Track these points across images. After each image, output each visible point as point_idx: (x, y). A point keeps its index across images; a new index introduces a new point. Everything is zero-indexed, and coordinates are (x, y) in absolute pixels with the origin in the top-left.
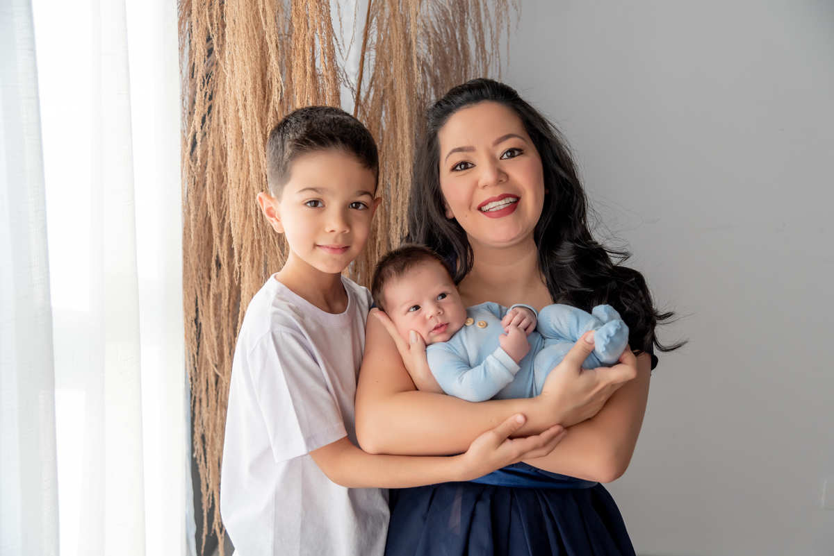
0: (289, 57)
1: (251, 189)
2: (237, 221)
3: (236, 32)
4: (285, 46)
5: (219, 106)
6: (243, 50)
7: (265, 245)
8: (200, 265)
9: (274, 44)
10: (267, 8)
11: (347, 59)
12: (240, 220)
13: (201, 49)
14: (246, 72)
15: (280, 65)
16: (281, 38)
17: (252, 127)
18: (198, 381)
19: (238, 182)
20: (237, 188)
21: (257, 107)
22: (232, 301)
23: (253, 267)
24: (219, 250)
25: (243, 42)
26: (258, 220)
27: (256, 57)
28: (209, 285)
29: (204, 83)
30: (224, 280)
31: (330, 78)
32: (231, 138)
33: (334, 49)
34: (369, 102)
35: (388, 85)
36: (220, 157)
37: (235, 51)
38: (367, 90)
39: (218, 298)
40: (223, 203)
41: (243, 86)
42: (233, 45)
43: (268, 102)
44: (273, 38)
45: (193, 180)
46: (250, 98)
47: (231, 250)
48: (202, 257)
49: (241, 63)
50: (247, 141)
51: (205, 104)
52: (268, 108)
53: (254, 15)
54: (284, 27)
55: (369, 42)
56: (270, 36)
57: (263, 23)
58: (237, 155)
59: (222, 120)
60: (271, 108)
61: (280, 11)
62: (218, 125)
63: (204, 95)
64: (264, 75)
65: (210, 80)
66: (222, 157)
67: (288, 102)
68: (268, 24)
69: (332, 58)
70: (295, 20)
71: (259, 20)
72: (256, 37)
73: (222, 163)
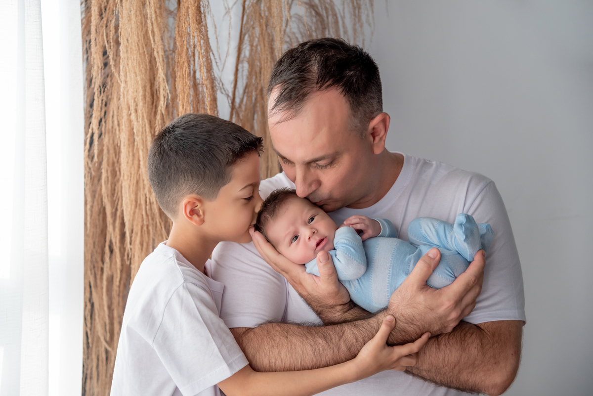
0: (173, 69)
1: (141, 181)
2: (129, 209)
3: (129, 49)
4: (170, 60)
5: (113, 112)
6: (135, 64)
7: (153, 229)
8: (95, 251)
9: (161, 59)
10: (156, 30)
11: (222, 70)
12: (131, 209)
13: (97, 59)
14: (137, 82)
15: (166, 75)
16: (167, 53)
17: (142, 128)
18: (90, 358)
19: (129, 174)
20: (129, 181)
21: (147, 111)
22: (122, 282)
23: (142, 250)
24: (112, 235)
25: (135, 57)
26: (148, 207)
27: (146, 70)
28: (102, 269)
29: (100, 92)
30: (116, 262)
31: (209, 86)
32: (123, 137)
33: (211, 62)
34: (243, 108)
35: (258, 91)
36: (114, 155)
37: (128, 64)
38: (241, 97)
39: (111, 280)
40: (116, 195)
41: (135, 94)
42: (126, 60)
43: (156, 107)
44: (161, 53)
45: (89, 175)
46: (141, 104)
47: (123, 235)
48: (96, 243)
49: (133, 75)
50: (138, 139)
51: (101, 109)
52: (155, 113)
53: (144, 35)
54: (169, 44)
55: (242, 56)
56: (158, 52)
57: (152, 42)
58: (129, 152)
59: (116, 123)
60: (159, 112)
61: (166, 32)
62: (112, 127)
63: (100, 102)
64: (152, 85)
65: (106, 89)
66: (116, 155)
67: (173, 107)
68: (156, 42)
69: (209, 69)
70: (178, 39)
71: (149, 39)
72: (146, 53)
73: (115, 160)
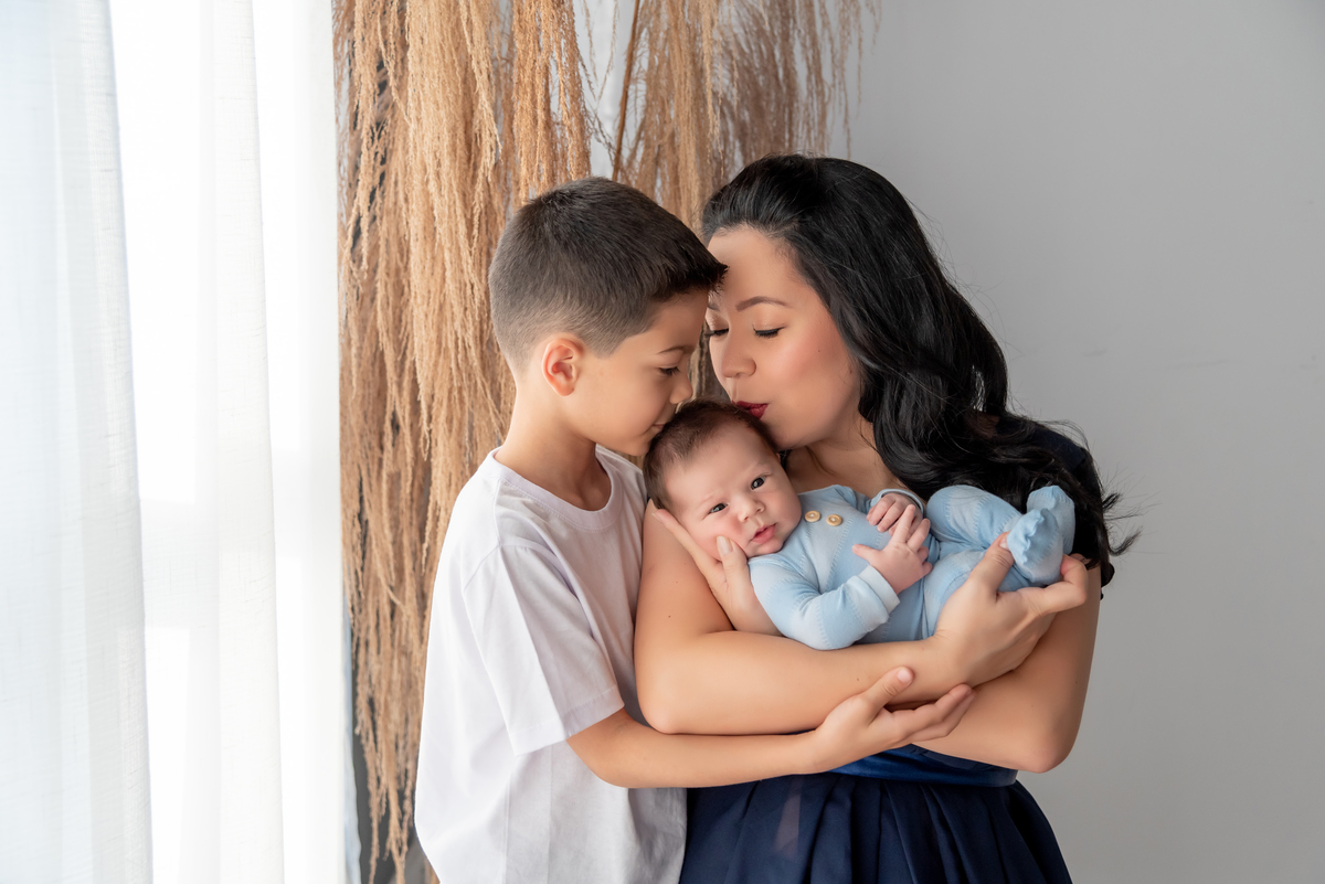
0: (508, 96)
1: (448, 307)
2: (426, 358)
3: (424, 57)
4: (502, 78)
5: (397, 174)
6: (436, 86)
7: (470, 396)
8: (366, 427)
9: (485, 75)
10: (475, 19)
11: (600, 97)
12: (430, 356)
13: (368, 82)
14: (440, 121)
15: (494, 107)
16: (495, 63)
17: (449, 207)
18: (364, 611)
19: (426, 295)
20: (425, 306)
21: (458, 175)
22: (416, 484)
23: (450, 431)
24: (397, 404)
25: (436, 72)
26: (460, 356)
27: (456, 96)
28: (381, 460)
29: (372, 138)
30: (405, 452)
31: (575, 129)
32: (415, 225)
33: (580, 82)
34: (636, 165)
35: (666, 139)
36: (398, 255)
37: (423, 86)
38: (632, 146)
39: (395, 480)
40: (403, 329)
41: (436, 142)
42: (419, 78)
43: (476, 168)
44: (484, 65)
45: (355, 292)
46: (446, 162)
47: (415, 404)
48: (370, 414)
49: (432, 107)
50: (442, 230)
51: (374, 169)
52: (474, 177)
53: (453, 29)
54: (500, 45)
55: (636, 68)
56: (478, 63)
57: (468, 42)
58: (425, 252)
59: (401, 196)
60: (480, 177)
61: (495, 23)
62: (395, 203)
63: (372, 157)
64: (468, 125)
65: (383, 133)
66: (402, 256)
67: (506, 167)
68: (475, 43)
69: (577, 96)
70: (519, 36)
71: (462, 36)
72: (456, 63)
73: (401, 265)
